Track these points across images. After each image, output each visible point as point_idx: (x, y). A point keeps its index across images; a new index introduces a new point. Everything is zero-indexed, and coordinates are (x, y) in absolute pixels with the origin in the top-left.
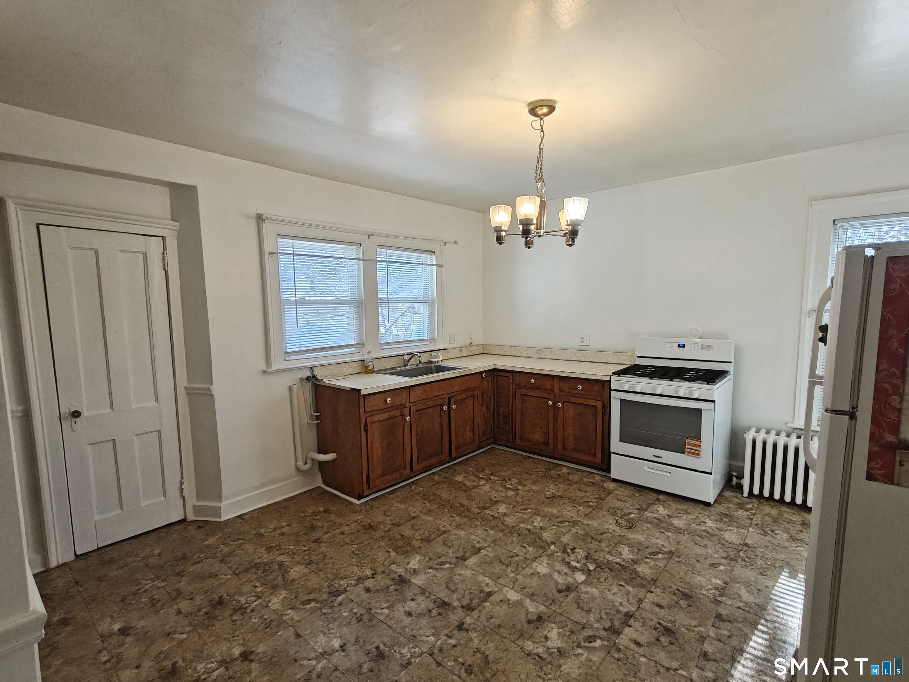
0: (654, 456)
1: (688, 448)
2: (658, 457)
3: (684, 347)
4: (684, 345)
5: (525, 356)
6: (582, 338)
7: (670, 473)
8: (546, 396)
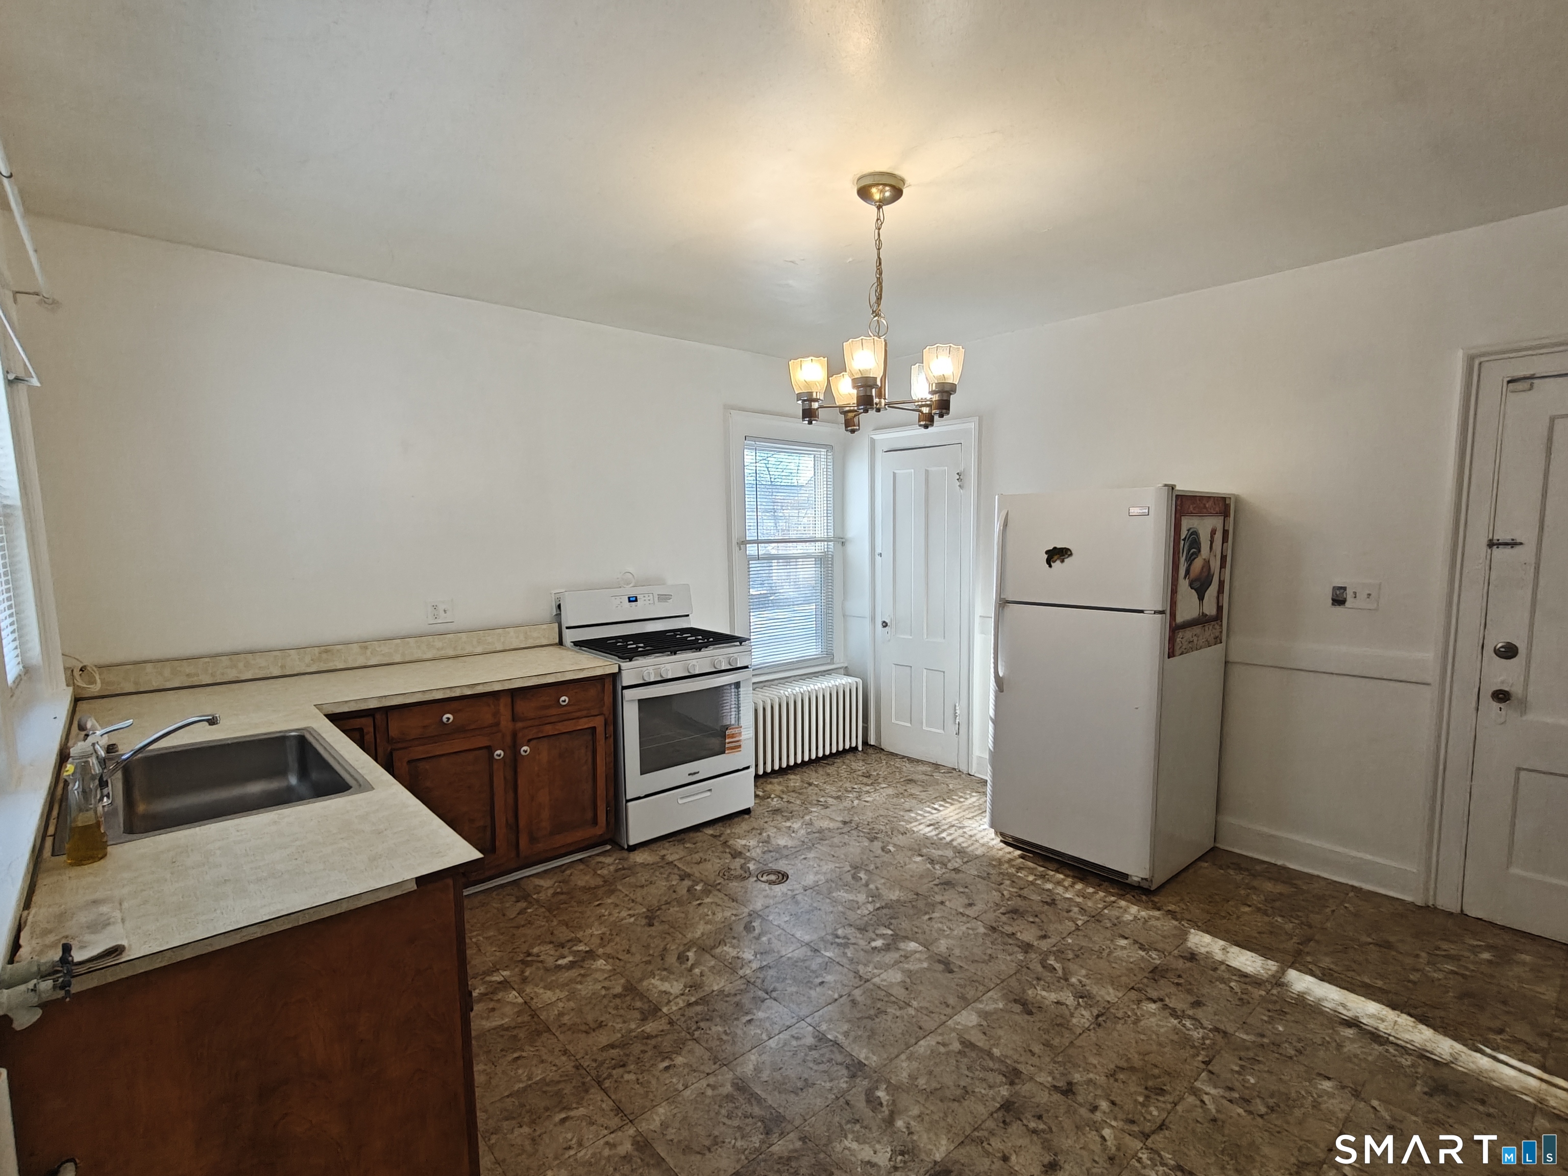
0: (689, 775)
1: (729, 743)
2: (695, 773)
3: (636, 600)
4: (636, 597)
5: (276, 673)
6: (435, 607)
7: (710, 790)
8: (483, 741)
